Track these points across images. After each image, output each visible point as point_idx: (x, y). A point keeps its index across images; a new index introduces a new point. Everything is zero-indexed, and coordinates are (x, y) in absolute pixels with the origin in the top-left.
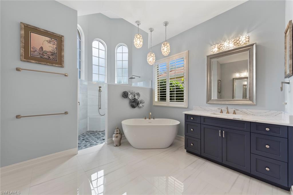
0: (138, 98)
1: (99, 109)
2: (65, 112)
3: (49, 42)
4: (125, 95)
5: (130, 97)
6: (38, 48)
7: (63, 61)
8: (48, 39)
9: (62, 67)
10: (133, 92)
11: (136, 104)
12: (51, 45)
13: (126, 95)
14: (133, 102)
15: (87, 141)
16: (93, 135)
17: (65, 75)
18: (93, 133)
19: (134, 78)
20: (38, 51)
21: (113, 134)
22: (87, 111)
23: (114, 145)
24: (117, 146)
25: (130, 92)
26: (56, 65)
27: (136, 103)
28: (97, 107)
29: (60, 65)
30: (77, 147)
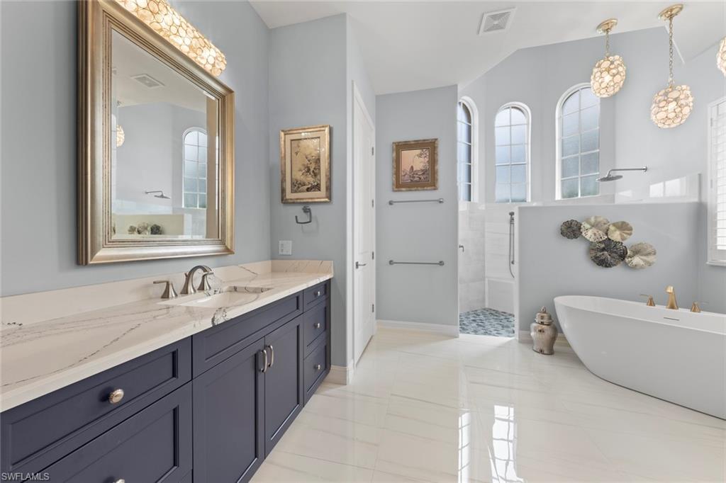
0: (624, 239)
1: (512, 265)
2: (441, 262)
3: (420, 156)
4: (571, 230)
5: (590, 234)
6: (408, 169)
7: (437, 180)
8: (418, 152)
9: (436, 189)
10: (599, 220)
11: (614, 255)
12: (422, 159)
13: (573, 231)
14: (603, 249)
15: (480, 325)
16: (495, 317)
17: (440, 202)
18: (494, 313)
19: (621, 177)
20: (408, 173)
21: (532, 322)
22: (484, 266)
23: (535, 349)
24: (541, 352)
25: (588, 221)
26: (429, 188)
27: (615, 252)
28: (506, 260)
29: (433, 187)
30: (456, 325)
